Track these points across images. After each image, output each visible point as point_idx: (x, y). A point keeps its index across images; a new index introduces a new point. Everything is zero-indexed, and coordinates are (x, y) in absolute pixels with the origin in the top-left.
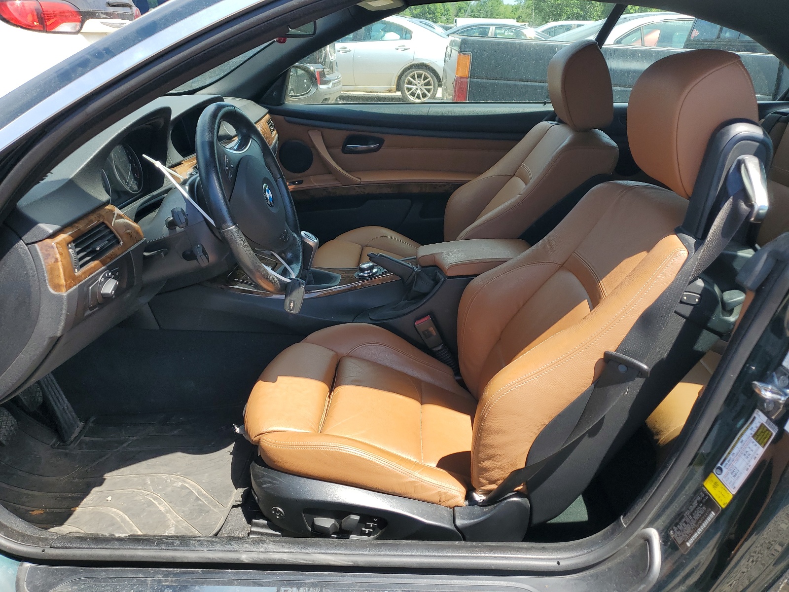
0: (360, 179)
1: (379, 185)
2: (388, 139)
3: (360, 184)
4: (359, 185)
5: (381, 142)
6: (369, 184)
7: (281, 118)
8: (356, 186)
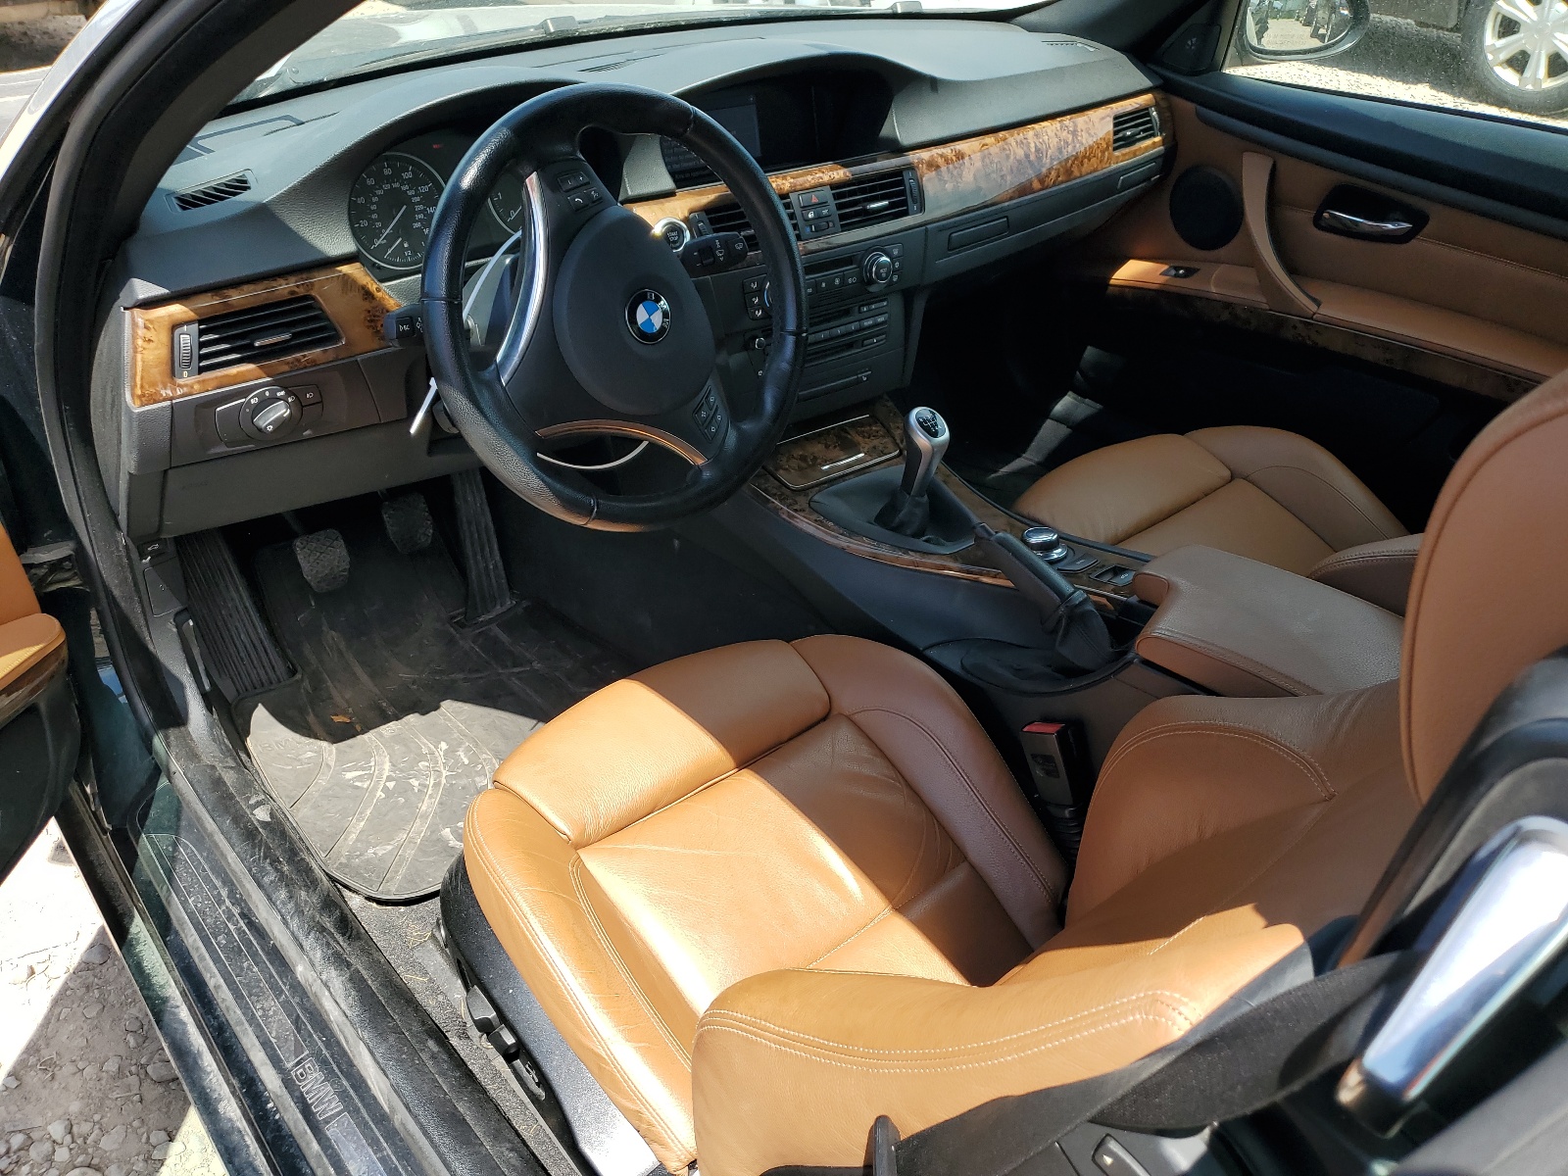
0: (1319, 304)
1: (1357, 335)
2: (1440, 218)
3: (1312, 318)
4: (1309, 323)
5: (1419, 220)
6: (1330, 326)
7: (1186, 106)
8: (1301, 321)
